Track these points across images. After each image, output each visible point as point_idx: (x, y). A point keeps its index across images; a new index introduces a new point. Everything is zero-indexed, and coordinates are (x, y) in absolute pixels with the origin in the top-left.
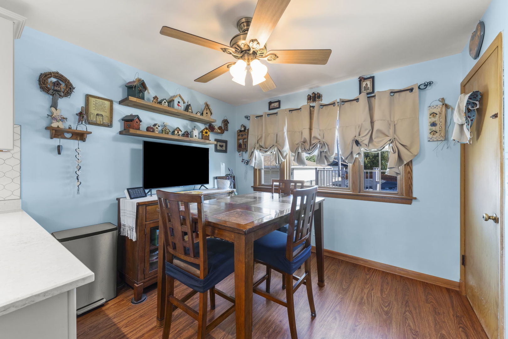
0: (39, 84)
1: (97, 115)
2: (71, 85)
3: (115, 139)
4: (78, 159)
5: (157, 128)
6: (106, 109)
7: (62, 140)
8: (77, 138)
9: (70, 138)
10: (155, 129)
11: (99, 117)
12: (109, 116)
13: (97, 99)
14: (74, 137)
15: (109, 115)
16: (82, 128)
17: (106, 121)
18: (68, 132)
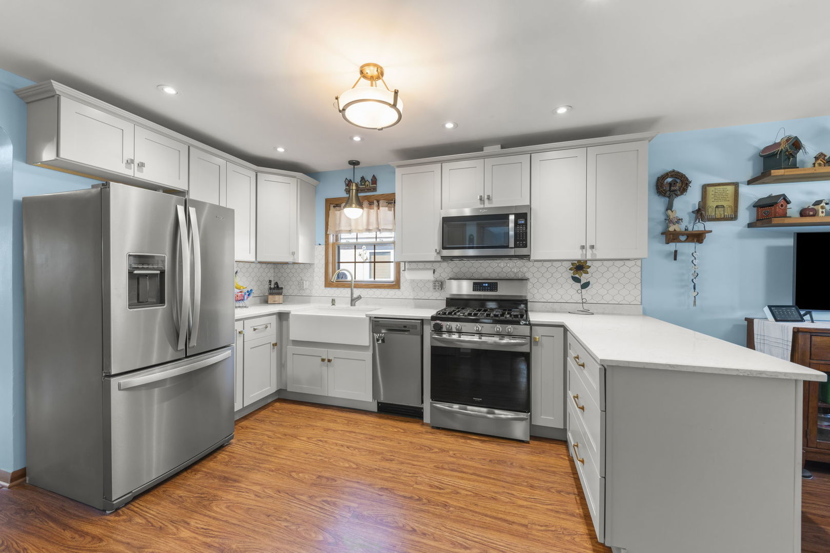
0: (657, 189)
1: (717, 207)
2: (687, 179)
3: (741, 236)
4: (695, 265)
5: (823, 208)
6: (729, 196)
7: (678, 244)
8: (694, 239)
9: (685, 240)
10: (819, 210)
11: (720, 209)
12: (733, 206)
13: (717, 187)
14: (690, 239)
15: (733, 203)
16: (699, 227)
17: (728, 213)
18: (683, 234)
